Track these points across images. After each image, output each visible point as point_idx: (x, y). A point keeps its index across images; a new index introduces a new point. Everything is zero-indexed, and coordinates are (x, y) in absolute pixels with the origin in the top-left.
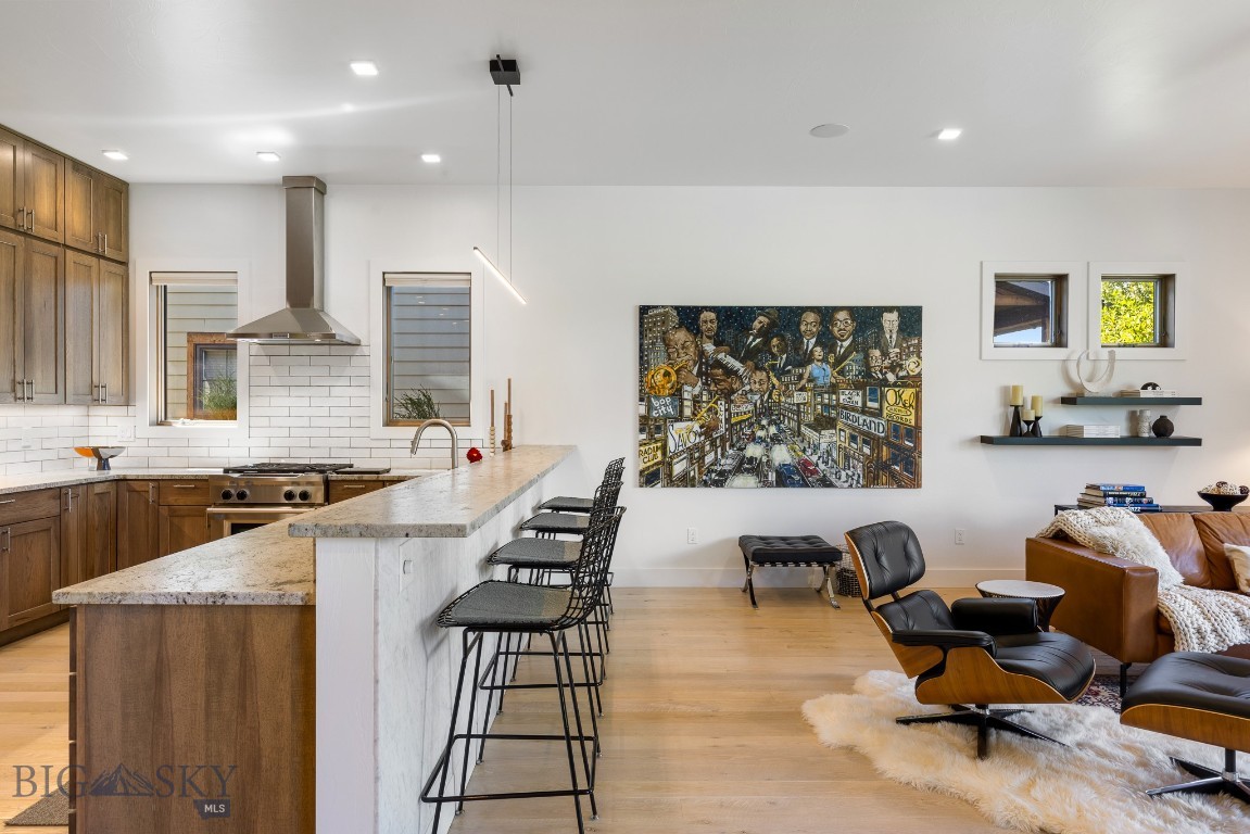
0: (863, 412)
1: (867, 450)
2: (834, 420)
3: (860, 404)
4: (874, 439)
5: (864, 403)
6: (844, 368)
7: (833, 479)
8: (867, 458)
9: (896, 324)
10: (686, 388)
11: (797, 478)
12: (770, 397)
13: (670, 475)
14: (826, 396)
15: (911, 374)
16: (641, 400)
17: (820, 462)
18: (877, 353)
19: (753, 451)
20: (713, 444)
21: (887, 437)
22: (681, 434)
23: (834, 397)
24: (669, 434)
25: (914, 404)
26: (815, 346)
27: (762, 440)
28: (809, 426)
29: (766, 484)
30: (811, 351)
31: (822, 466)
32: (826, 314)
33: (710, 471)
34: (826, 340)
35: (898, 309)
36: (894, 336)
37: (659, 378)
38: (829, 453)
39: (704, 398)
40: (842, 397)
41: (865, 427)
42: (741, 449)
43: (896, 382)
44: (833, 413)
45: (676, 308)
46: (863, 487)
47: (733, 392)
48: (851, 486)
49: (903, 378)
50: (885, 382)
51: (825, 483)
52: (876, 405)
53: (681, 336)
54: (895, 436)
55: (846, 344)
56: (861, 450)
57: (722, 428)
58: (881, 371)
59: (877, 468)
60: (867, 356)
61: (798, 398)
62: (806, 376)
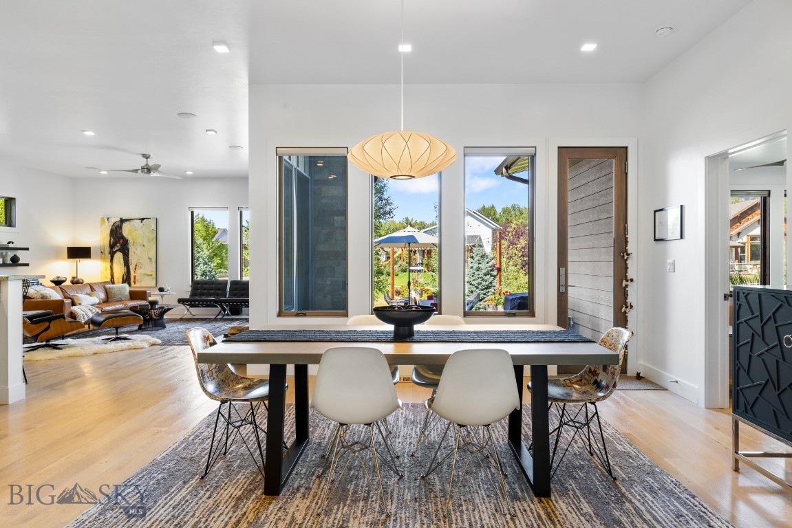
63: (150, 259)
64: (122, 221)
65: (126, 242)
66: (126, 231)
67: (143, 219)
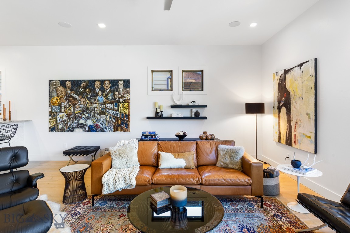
0: (113, 110)
1: (114, 121)
2: (105, 112)
3: (112, 108)
4: (116, 118)
5: (113, 107)
6: (107, 97)
7: (105, 129)
8: (114, 123)
9: (123, 84)
10: (63, 103)
11: (94, 129)
12: (86, 106)
13: (58, 128)
14: (102, 105)
15: (127, 99)
16: (50, 107)
17: (101, 124)
18: (117, 93)
19: (82, 121)
20: (70, 119)
21: (120, 117)
22: (61, 116)
23: (105, 106)
24: (57, 117)
25: (128, 108)
26: (99, 91)
27: (84, 118)
28: (98, 114)
29: (85, 131)
30: (98, 92)
31: (101, 126)
32: (102, 82)
33: (69, 127)
34: (102, 89)
35: (123, 80)
36: (122, 88)
37: (55, 100)
38: (103, 122)
39: (68, 106)
40: (107, 106)
41: (114, 115)
42: (78, 121)
43: (122, 101)
44: (105, 110)
45: (59, 80)
46: (113, 131)
47: (76, 104)
48: (110, 131)
49: (124, 100)
50: (119, 102)
51: (103, 131)
52: (116, 108)
53: (61, 88)
54: (122, 117)
55: (108, 90)
56: (113, 121)
57: (73, 115)
58: (118, 98)
59: (117, 126)
60: (114, 94)
61: (94, 106)
62: (97, 100)
64: (286, 72)
65: (288, 93)
66: (288, 82)
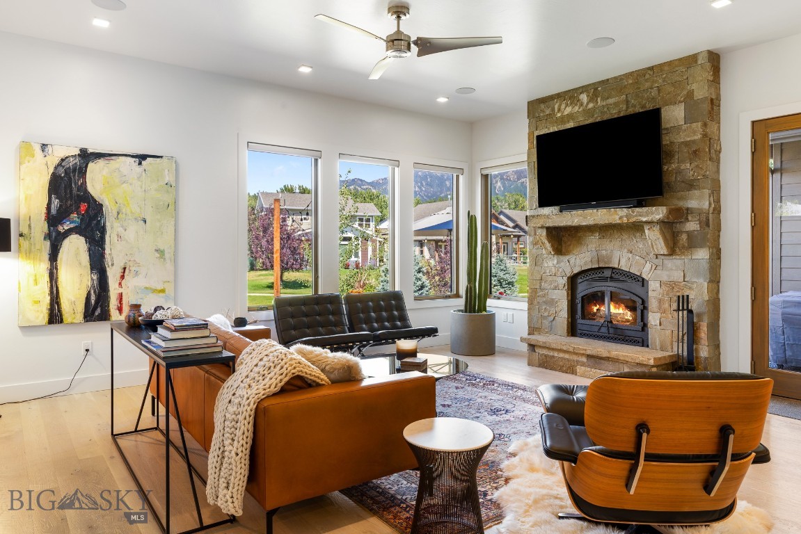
63: (160, 252)
64: (86, 156)
66: (97, 180)
67: (142, 158)
